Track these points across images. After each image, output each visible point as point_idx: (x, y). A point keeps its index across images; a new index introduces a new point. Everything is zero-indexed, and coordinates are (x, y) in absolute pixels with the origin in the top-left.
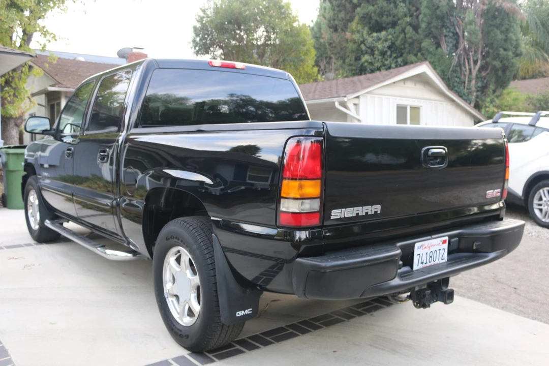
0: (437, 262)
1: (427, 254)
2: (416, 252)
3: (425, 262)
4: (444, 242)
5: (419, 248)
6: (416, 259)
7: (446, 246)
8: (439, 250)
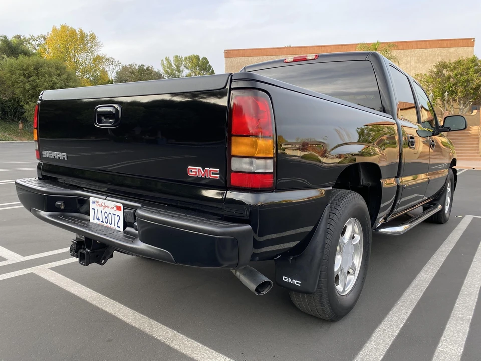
0: (112, 225)
1: (101, 212)
2: (92, 206)
3: (101, 220)
4: (119, 208)
5: (94, 202)
6: (92, 212)
7: (121, 213)
8: (114, 214)
